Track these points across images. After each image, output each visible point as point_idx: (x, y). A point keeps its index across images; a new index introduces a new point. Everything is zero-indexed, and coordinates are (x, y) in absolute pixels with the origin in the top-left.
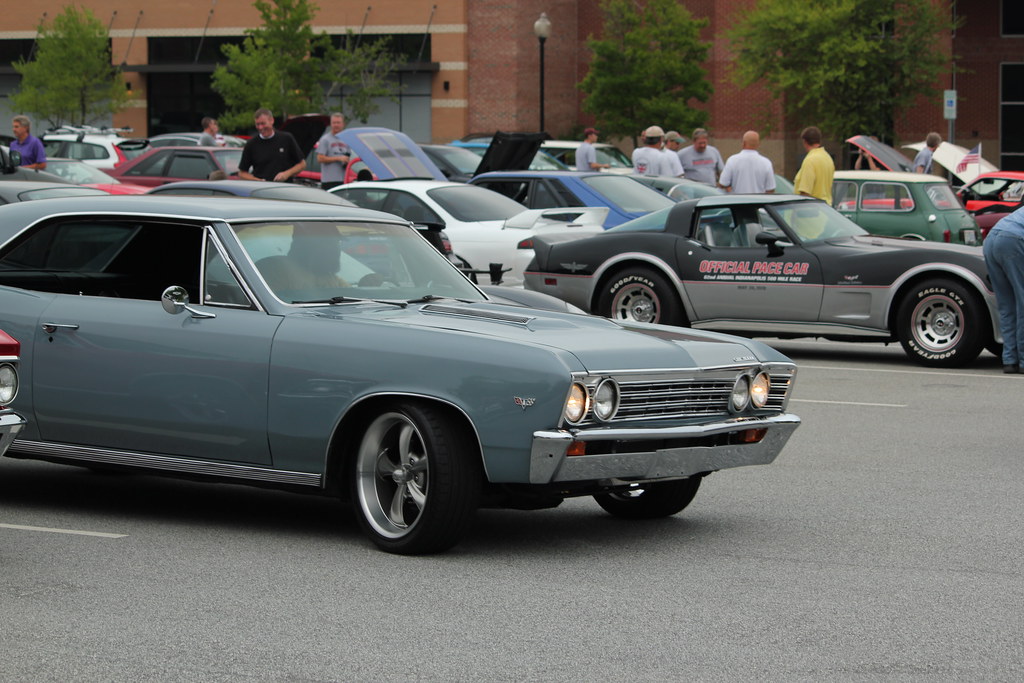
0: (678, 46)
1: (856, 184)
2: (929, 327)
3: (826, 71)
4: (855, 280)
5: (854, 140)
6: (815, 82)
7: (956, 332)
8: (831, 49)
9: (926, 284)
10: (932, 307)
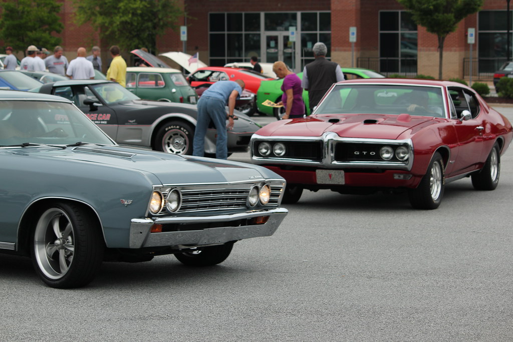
0: (46, 5)
1: (136, 74)
2: (171, 145)
3: (120, 17)
4: (134, 122)
5: (135, 52)
6: (115, 23)
7: (185, 148)
8: (124, 6)
9: (170, 124)
10: (172, 135)
